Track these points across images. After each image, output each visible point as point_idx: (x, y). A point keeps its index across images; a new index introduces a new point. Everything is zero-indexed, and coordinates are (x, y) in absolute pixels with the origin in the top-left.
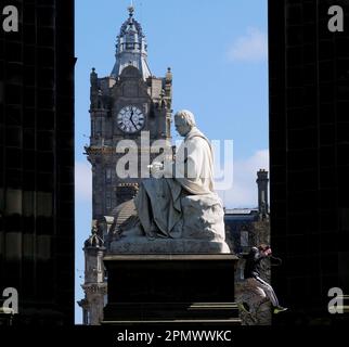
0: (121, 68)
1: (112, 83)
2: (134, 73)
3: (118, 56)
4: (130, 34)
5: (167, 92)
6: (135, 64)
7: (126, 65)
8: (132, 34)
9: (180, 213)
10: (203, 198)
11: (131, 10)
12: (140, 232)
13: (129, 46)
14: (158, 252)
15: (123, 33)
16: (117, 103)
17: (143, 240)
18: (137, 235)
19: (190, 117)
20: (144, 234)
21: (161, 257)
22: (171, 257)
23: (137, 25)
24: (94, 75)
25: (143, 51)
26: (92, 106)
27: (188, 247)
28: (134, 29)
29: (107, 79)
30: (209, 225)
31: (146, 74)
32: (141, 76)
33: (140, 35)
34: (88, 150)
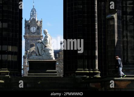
0: (31, 19)
1: (29, 22)
2: (34, 20)
3: (31, 16)
4: (33, 11)
5: (41, 24)
6: (34, 18)
7: (32, 18)
8: (34, 11)
9: (44, 51)
10: (49, 48)
11: (34, 6)
12: (36, 55)
13: (33, 14)
14: (39, 59)
15: (32, 11)
16: (30, 26)
17: (37, 57)
18: (35, 56)
19: (47, 31)
20: (37, 55)
21: (40, 60)
22: (42, 60)
23: (35, 9)
24: (25, 20)
25: (36, 15)
26: (25, 27)
27: (46, 58)
28: (34, 10)
29: (28, 21)
30: (50, 53)
31: (37, 20)
32: (36, 20)
33: (35, 11)
34: (24, 36)
